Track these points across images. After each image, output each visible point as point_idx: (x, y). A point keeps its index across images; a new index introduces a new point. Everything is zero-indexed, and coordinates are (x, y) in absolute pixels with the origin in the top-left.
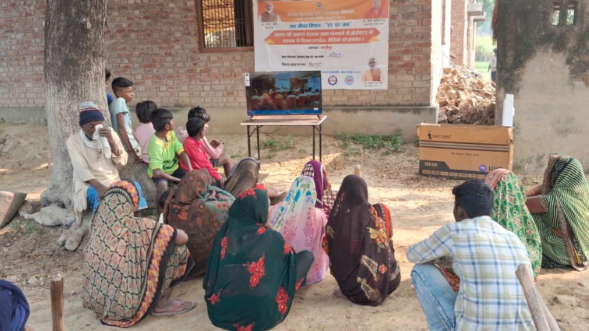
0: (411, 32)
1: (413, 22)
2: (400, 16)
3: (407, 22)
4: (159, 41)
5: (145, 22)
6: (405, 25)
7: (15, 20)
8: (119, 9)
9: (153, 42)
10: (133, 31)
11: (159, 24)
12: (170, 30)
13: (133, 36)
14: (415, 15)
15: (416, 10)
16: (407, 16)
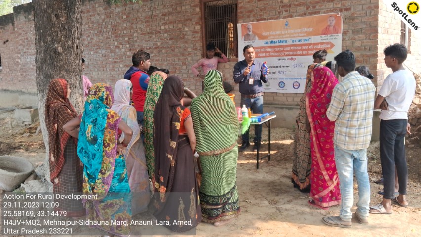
0: (359, 45)
1: (362, 36)
2: (351, 31)
3: (356, 37)
4: (179, 54)
5: (170, 41)
6: (355, 39)
7: (101, 41)
8: (156, 33)
9: (175, 56)
10: (163, 48)
11: (179, 43)
12: (185, 47)
13: (164, 51)
14: (363, 31)
15: (364, 26)
16: (356, 32)
